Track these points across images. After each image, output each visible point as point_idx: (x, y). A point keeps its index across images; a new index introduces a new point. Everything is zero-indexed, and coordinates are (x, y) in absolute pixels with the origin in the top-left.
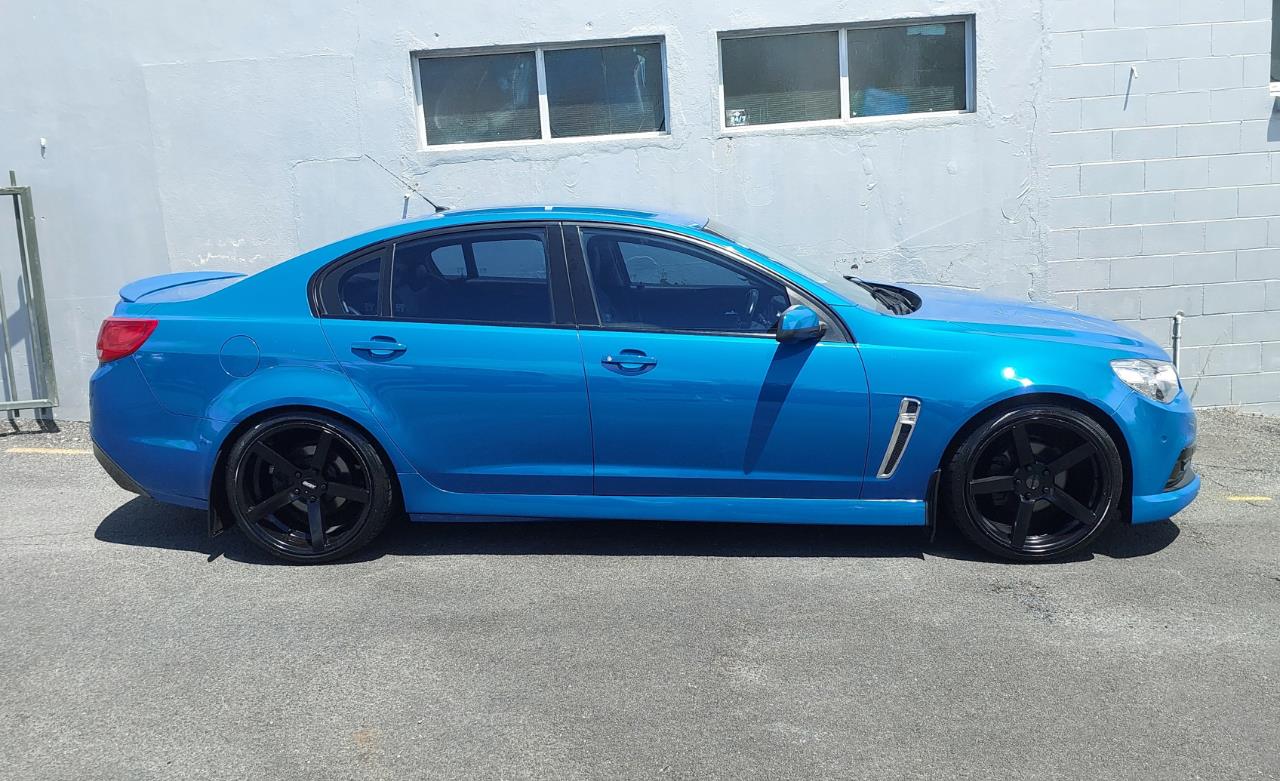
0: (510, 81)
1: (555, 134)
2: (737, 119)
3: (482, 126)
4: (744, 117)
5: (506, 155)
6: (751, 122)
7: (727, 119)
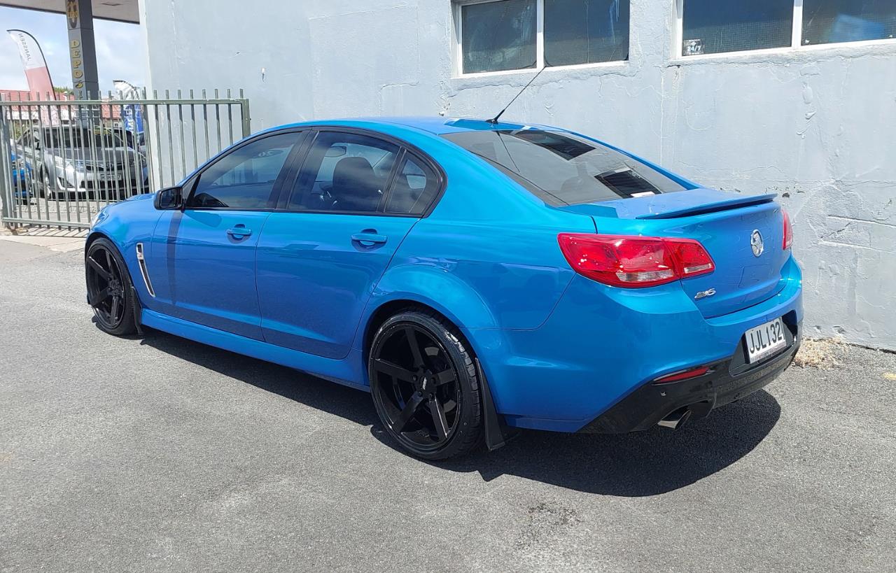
0: (519, 21)
1: (548, 63)
2: (693, 49)
3: (498, 58)
4: (700, 47)
5: (505, 81)
6: (705, 51)
7: (684, 49)
